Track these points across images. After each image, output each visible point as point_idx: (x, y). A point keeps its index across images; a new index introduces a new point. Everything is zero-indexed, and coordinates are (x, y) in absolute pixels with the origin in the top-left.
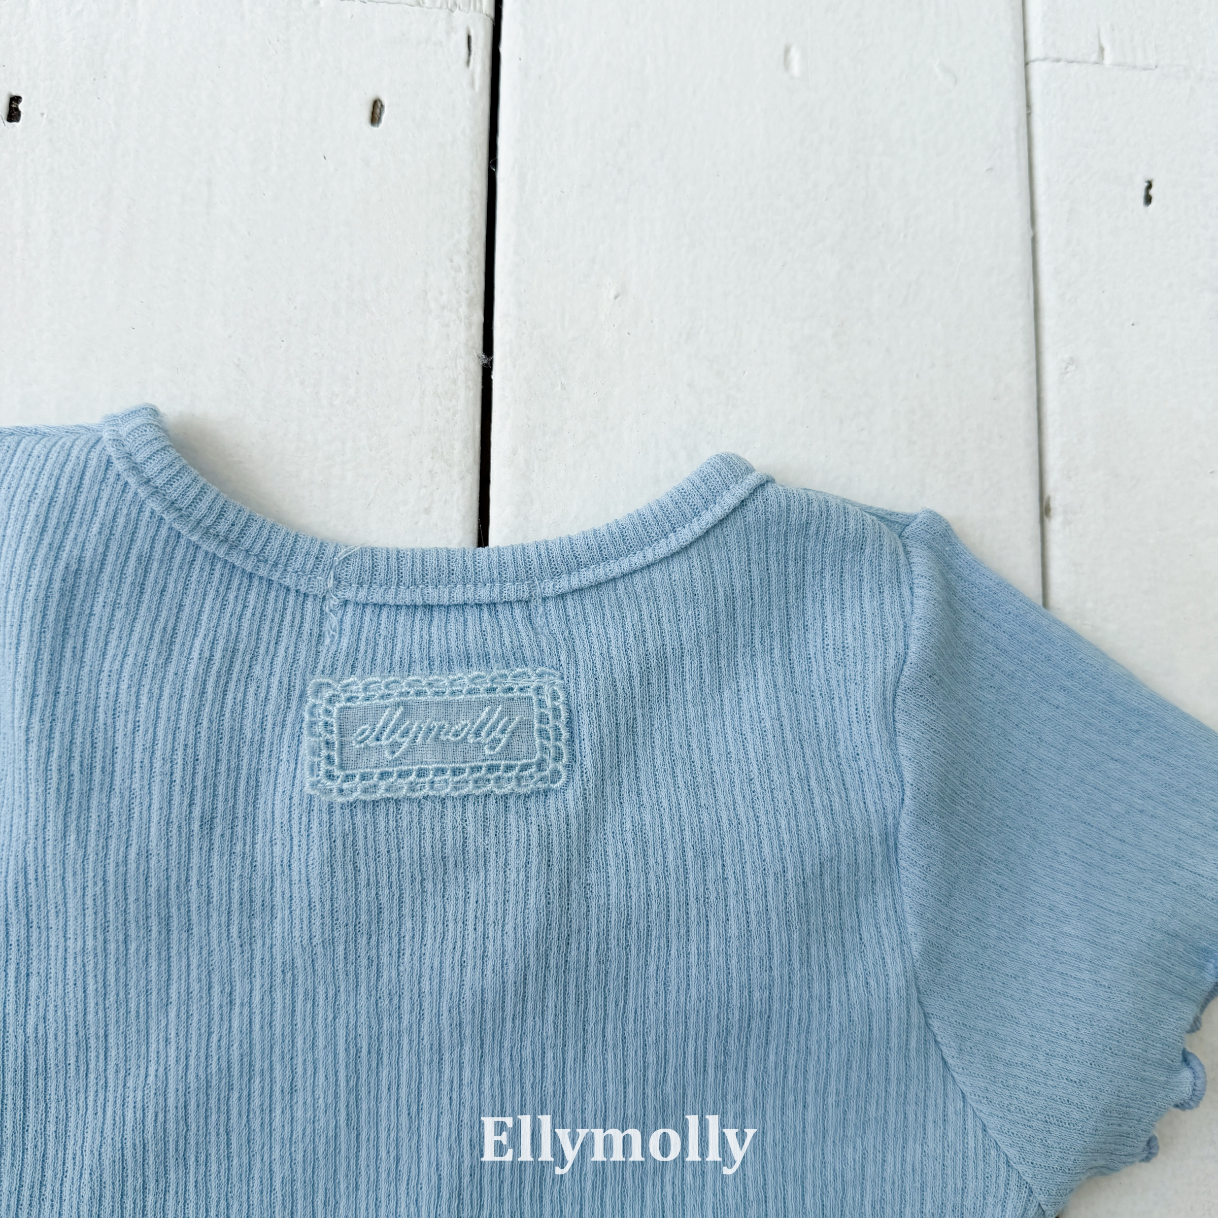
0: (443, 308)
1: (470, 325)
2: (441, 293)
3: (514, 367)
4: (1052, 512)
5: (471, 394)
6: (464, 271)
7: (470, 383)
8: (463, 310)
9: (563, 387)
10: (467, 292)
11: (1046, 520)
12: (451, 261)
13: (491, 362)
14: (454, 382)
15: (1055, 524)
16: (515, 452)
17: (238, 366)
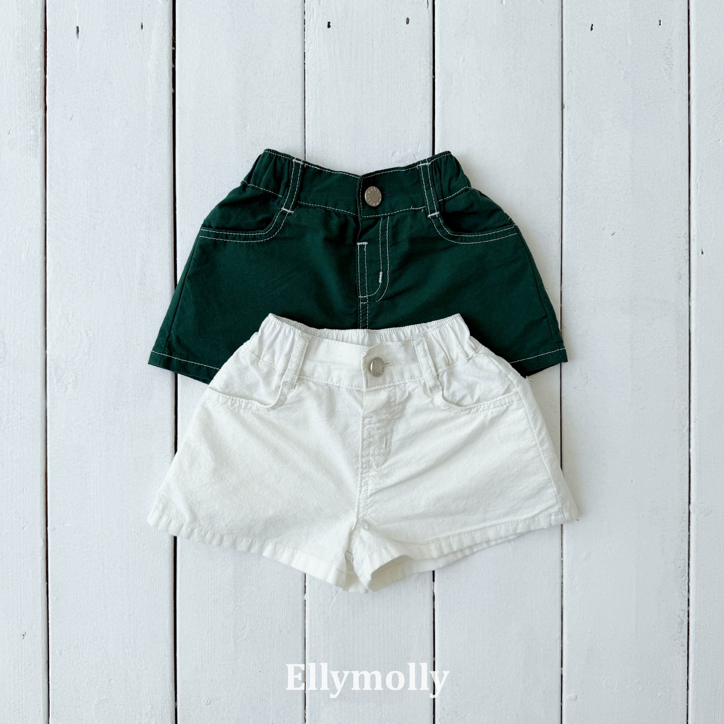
0: (424, 65)
1: (430, 69)
2: (424, 62)
3: (440, 78)
4: (565, 107)
5: (431, 85)
6: (428, 57)
7: (431, 82)
8: (428, 66)
9: (451, 82)
10: (429, 62)
11: (563, 109)
12: (426, 55)
13: (435, 78)
14: (427, 82)
15: (565, 110)
16: (441, 97)
17: (381, 81)
